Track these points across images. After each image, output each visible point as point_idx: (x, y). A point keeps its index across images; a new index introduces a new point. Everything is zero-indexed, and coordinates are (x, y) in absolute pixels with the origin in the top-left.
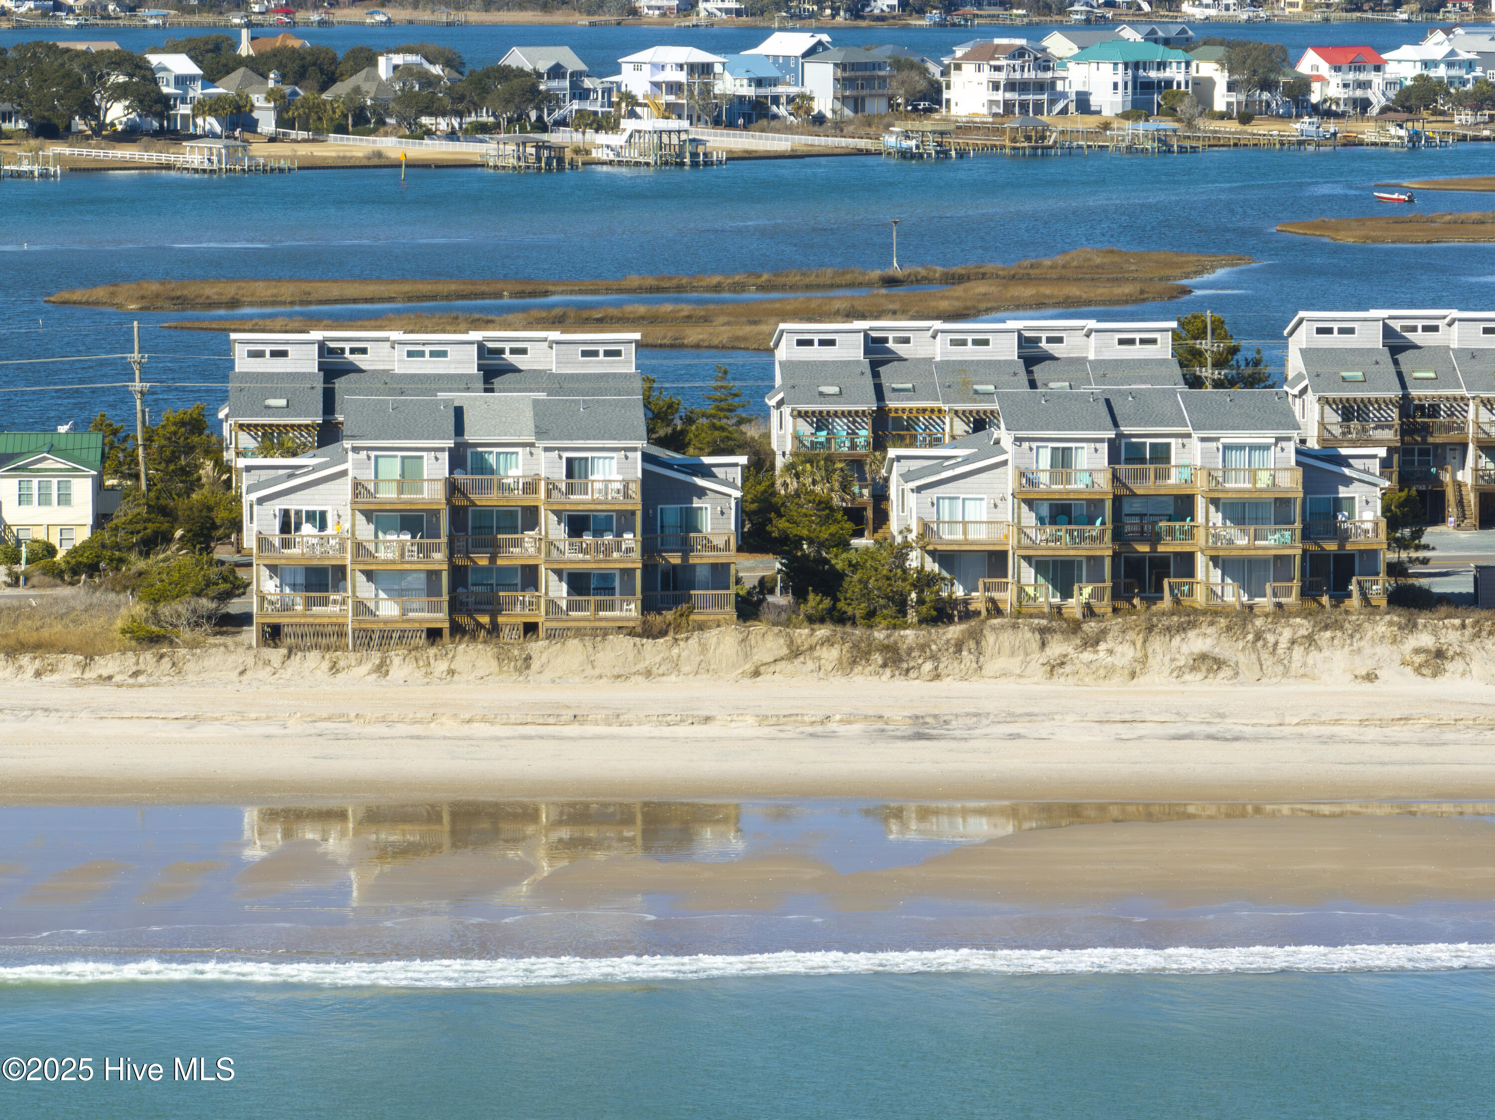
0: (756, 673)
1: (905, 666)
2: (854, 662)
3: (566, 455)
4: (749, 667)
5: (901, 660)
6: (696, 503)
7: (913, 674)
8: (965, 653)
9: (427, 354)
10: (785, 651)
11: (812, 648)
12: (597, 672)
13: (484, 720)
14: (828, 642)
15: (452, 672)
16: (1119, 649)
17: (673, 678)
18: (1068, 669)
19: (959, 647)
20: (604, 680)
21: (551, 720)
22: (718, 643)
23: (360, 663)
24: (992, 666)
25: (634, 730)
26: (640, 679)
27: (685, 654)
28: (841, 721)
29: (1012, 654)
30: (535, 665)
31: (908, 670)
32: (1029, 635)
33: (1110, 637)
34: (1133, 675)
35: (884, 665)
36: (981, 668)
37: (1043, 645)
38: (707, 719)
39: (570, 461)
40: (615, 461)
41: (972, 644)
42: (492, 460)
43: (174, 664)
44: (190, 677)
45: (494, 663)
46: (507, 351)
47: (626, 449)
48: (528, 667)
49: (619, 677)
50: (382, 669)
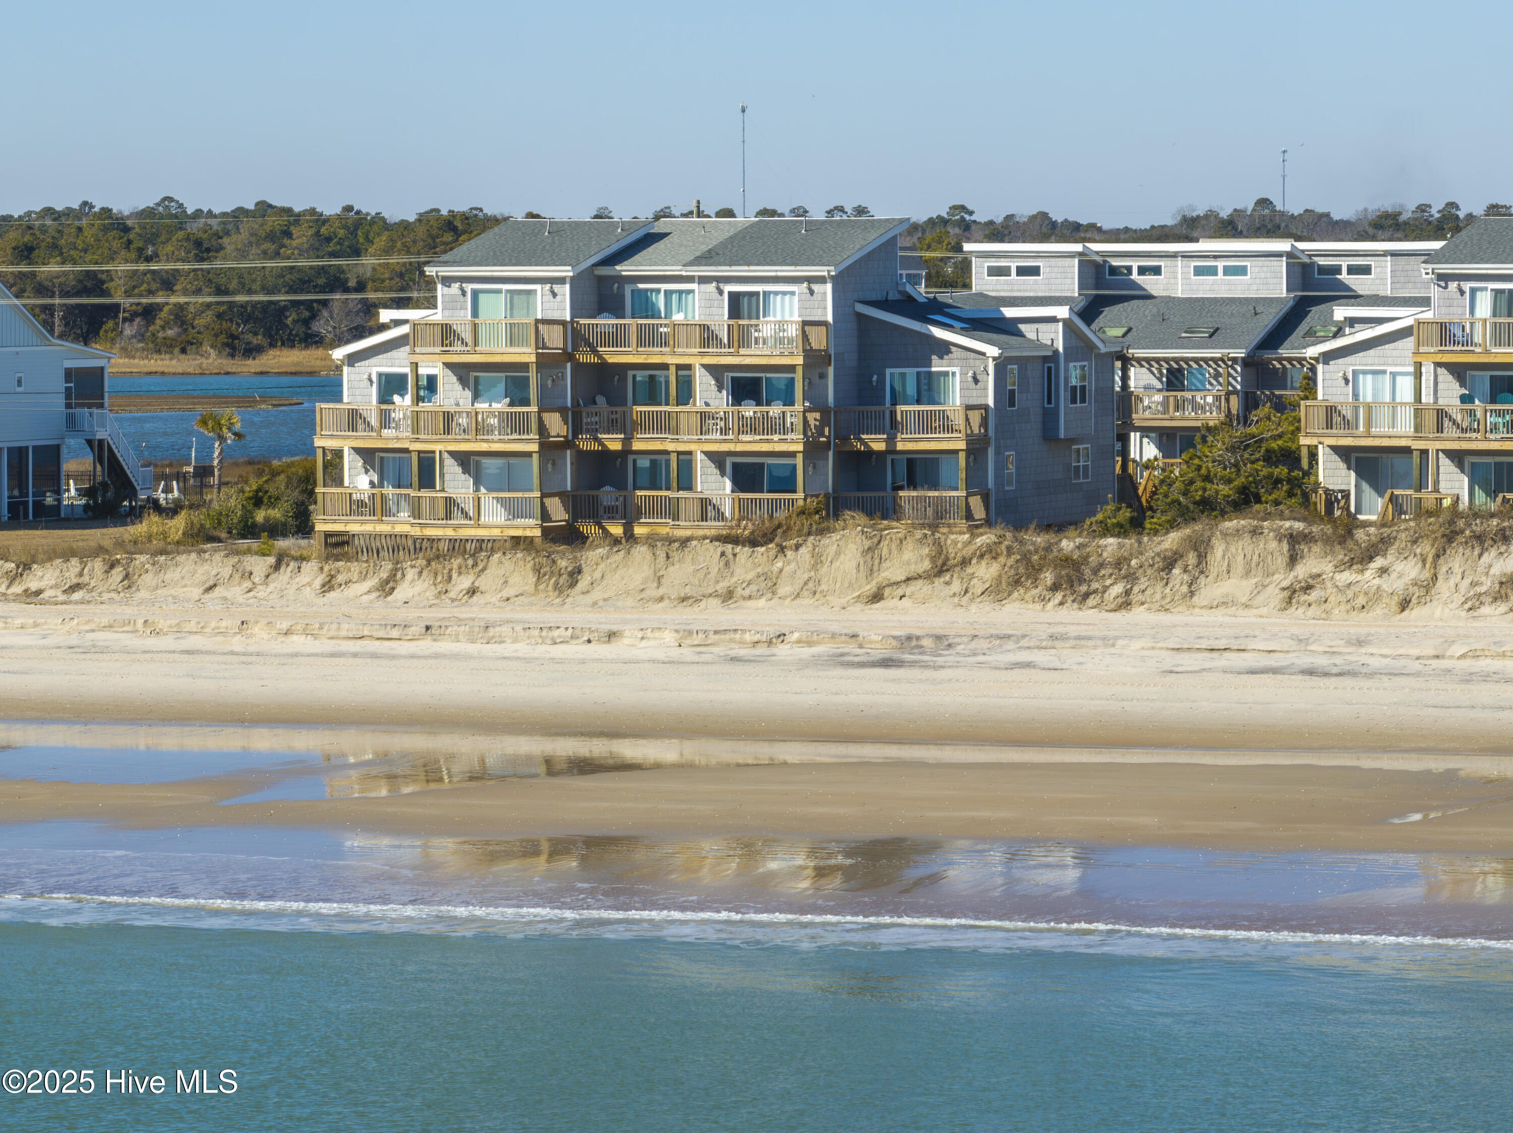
0: (877, 597)
1: (1084, 588)
2: (1017, 582)
3: (728, 288)
4: (870, 588)
5: (1081, 581)
6: (937, 367)
7: (1091, 601)
8: (1176, 571)
10: (926, 565)
11: (965, 562)
14: (989, 553)
15: (472, 591)
16: (1399, 567)
18: (1314, 595)
19: (1169, 562)
20: (666, 603)
21: (395, 633)
22: (838, 554)
23: (364, 577)
24: (1209, 591)
27: (787, 569)
29: (1248, 573)
30: (584, 582)
31: (1086, 596)
32: (1273, 545)
33: (1392, 550)
34: (1404, 604)
35: (1055, 588)
36: (1192, 593)
37: (1293, 560)
39: (735, 298)
40: (796, 298)
41: (1191, 559)
43: (127, 576)
44: (143, 594)
45: (532, 578)
47: (811, 280)
48: (573, 584)
49: (684, 599)
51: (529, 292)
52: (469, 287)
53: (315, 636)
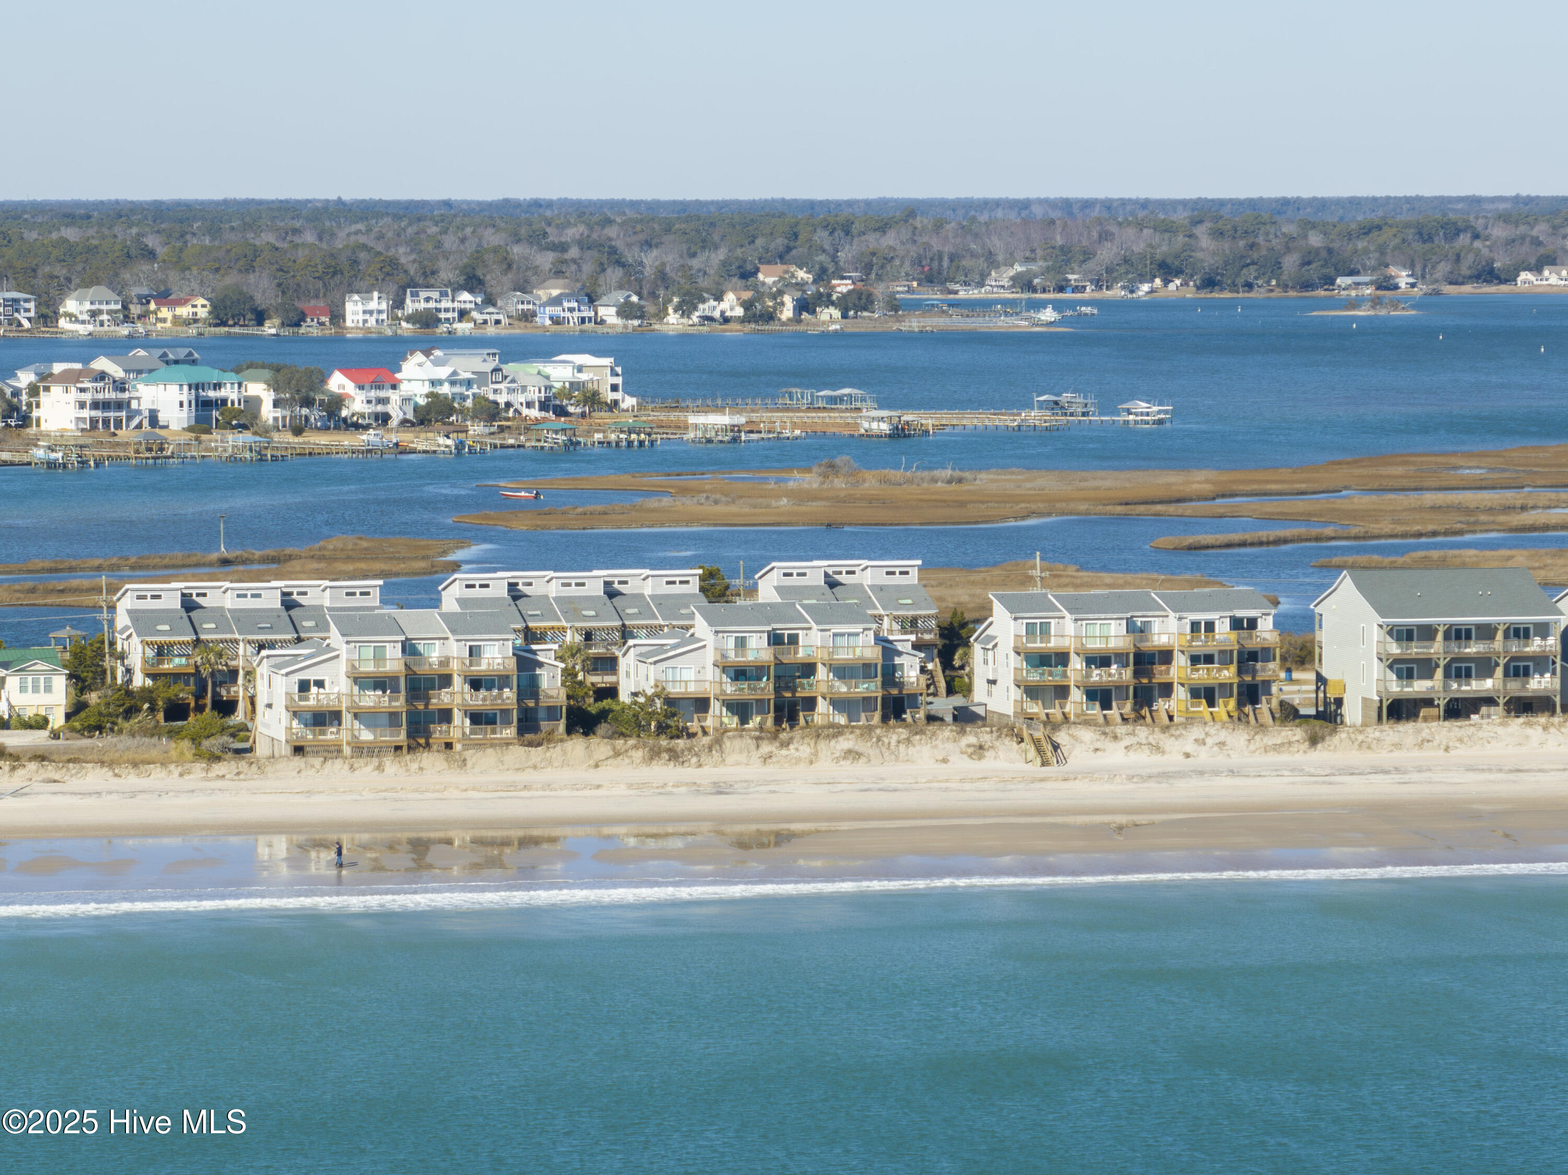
0: (597, 766)
1: (681, 760)
2: (652, 759)
3: (469, 644)
4: (592, 762)
5: (678, 757)
6: (538, 671)
7: (686, 764)
8: (714, 752)
9: (249, 596)
10: (611, 753)
11: (627, 751)
12: (506, 767)
13: (474, 789)
14: (635, 747)
15: (421, 769)
16: (801, 748)
17: (549, 769)
18: (774, 759)
19: (710, 749)
20: (511, 772)
21: (512, 789)
22: (573, 750)
23: (366, 765)
24: (730, 759)
25: (559, 793)
26: (531, 770)
27: (554, 756)
28: (673, 786)
29: (741, 752)
30: (469, 764)
31: (683, 762)
32: (749, 741)
33: (795, 741)
34: (811, 762)
35: (670, 760)
36: (724, 760)
37: (758, 747)
38: (599, 787)
39: (471, 647)
40: (497, 647)
41: (718, 747)
42: (420, 648)
43: (259, 768)
44: (270, 775)
45: (445, 764)
46: (295, 594)
47: (504, 640)
48: (465, 765)
49: (518, 769)
50: (380, 768)
51: (385, 647)
52: (358, 645)
53: (479, 791)
